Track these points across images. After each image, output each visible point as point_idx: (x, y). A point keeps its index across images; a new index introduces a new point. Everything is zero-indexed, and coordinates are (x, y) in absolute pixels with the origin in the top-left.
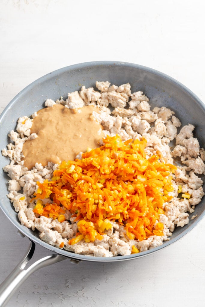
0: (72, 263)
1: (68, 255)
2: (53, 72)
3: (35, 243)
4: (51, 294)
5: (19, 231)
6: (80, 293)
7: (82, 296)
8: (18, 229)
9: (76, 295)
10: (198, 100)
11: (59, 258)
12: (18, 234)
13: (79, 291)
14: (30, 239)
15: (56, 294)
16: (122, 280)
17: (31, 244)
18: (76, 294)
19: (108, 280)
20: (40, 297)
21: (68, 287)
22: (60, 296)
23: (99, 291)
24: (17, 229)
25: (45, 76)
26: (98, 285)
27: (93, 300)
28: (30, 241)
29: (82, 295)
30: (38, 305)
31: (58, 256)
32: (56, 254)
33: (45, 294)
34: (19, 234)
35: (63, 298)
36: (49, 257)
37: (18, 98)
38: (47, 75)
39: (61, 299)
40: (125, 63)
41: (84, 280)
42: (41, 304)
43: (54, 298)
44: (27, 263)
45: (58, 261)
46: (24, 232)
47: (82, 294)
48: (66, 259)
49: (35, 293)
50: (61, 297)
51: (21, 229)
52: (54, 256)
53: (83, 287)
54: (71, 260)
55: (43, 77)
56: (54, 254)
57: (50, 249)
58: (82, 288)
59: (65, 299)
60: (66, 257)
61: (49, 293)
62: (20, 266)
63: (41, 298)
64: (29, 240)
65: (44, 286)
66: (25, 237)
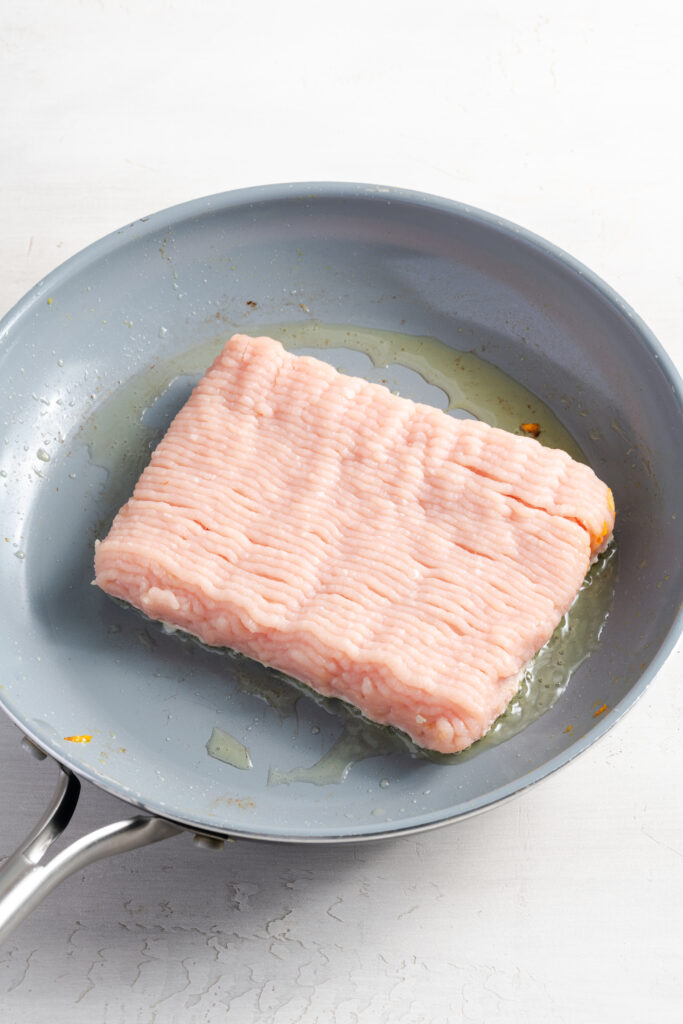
0: (201, 845)
1: (187, 820)
2: (152, 215)
3: (79, 778)
4: (182, 929)
5: (27, 739)
6: (277, 928)
7: (283, 939)
8: (24, 733)
9: (263, 934)
10: (630, 315)
11: (157, 828)
12: (24, 747)
13: (274, 921)
14: (62, 767)
15: (198, 931)
16: (415, 888)
17: (63, 782)
18: (265, 932)
19: (368, 885)
20: (144, 940)
21: (238, 909)
22: (212, 937)
23: (340, 921)
24: (21, 730)
25: (123, 228)
26: (336, 903)
27: (319, 950)
28: (63, 773)
29: (284, 934)
30: (138, 966)
31: (153, 822)
32: (148, 815)
33: (163, 930)
34: (26, 748)
35: (220, 943)
36: (124, 824)
37: (34, 300)
38: (132, 225)
39: (214, 948)
40: (391, 188)
41: (290, 885)
42: (149, 961)
43: (193, 944)
44: (49, 842)
45: (154, 839)
46: (43, 741)
47: (285, 931)
48: (181, 832)
49: (128, 927)
50: (214, 942)
51: (32, 731)
52: (138, 823)
53: (285, 909)
54: (197, 836)
55: (119, 232)
56: (139, 817)
57: (128, 800)
58: (283, 913)
59: (226, 947)
60: (182, 828)
61: (175, 928)
62: (26, 853)
63: (147, 945)
64: (58, 766)
65: (160, 905)
66: (48, 758)
